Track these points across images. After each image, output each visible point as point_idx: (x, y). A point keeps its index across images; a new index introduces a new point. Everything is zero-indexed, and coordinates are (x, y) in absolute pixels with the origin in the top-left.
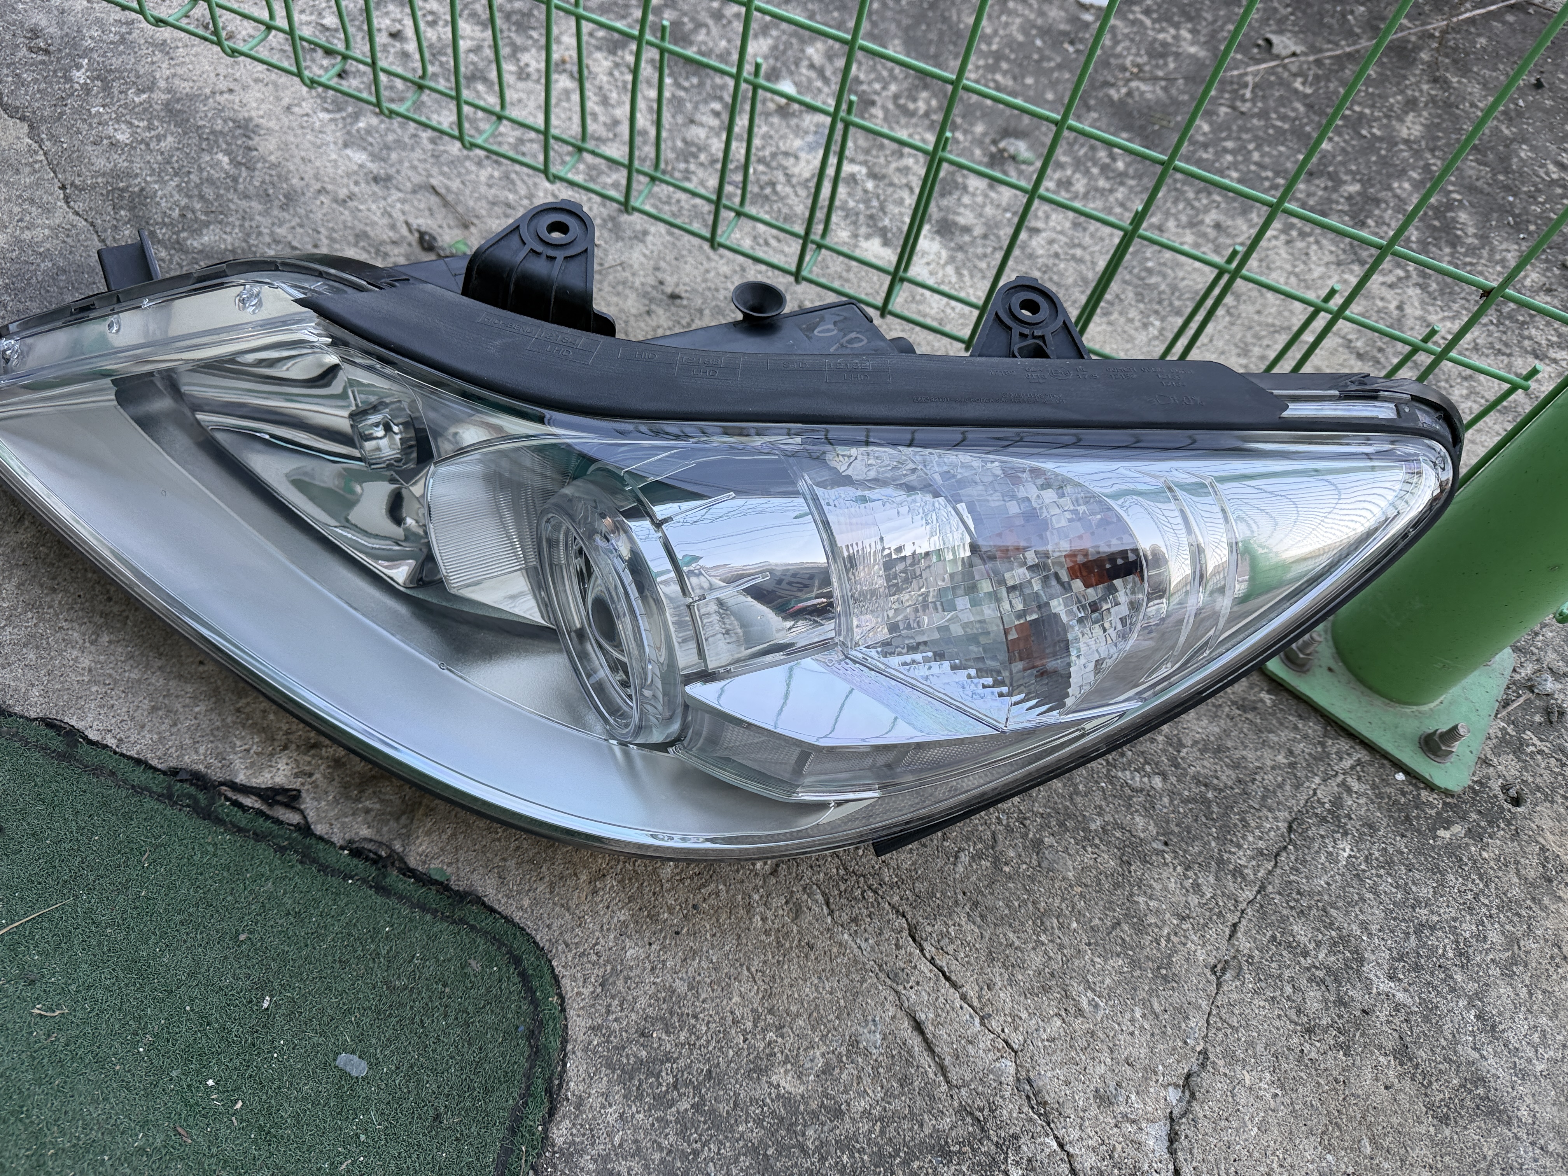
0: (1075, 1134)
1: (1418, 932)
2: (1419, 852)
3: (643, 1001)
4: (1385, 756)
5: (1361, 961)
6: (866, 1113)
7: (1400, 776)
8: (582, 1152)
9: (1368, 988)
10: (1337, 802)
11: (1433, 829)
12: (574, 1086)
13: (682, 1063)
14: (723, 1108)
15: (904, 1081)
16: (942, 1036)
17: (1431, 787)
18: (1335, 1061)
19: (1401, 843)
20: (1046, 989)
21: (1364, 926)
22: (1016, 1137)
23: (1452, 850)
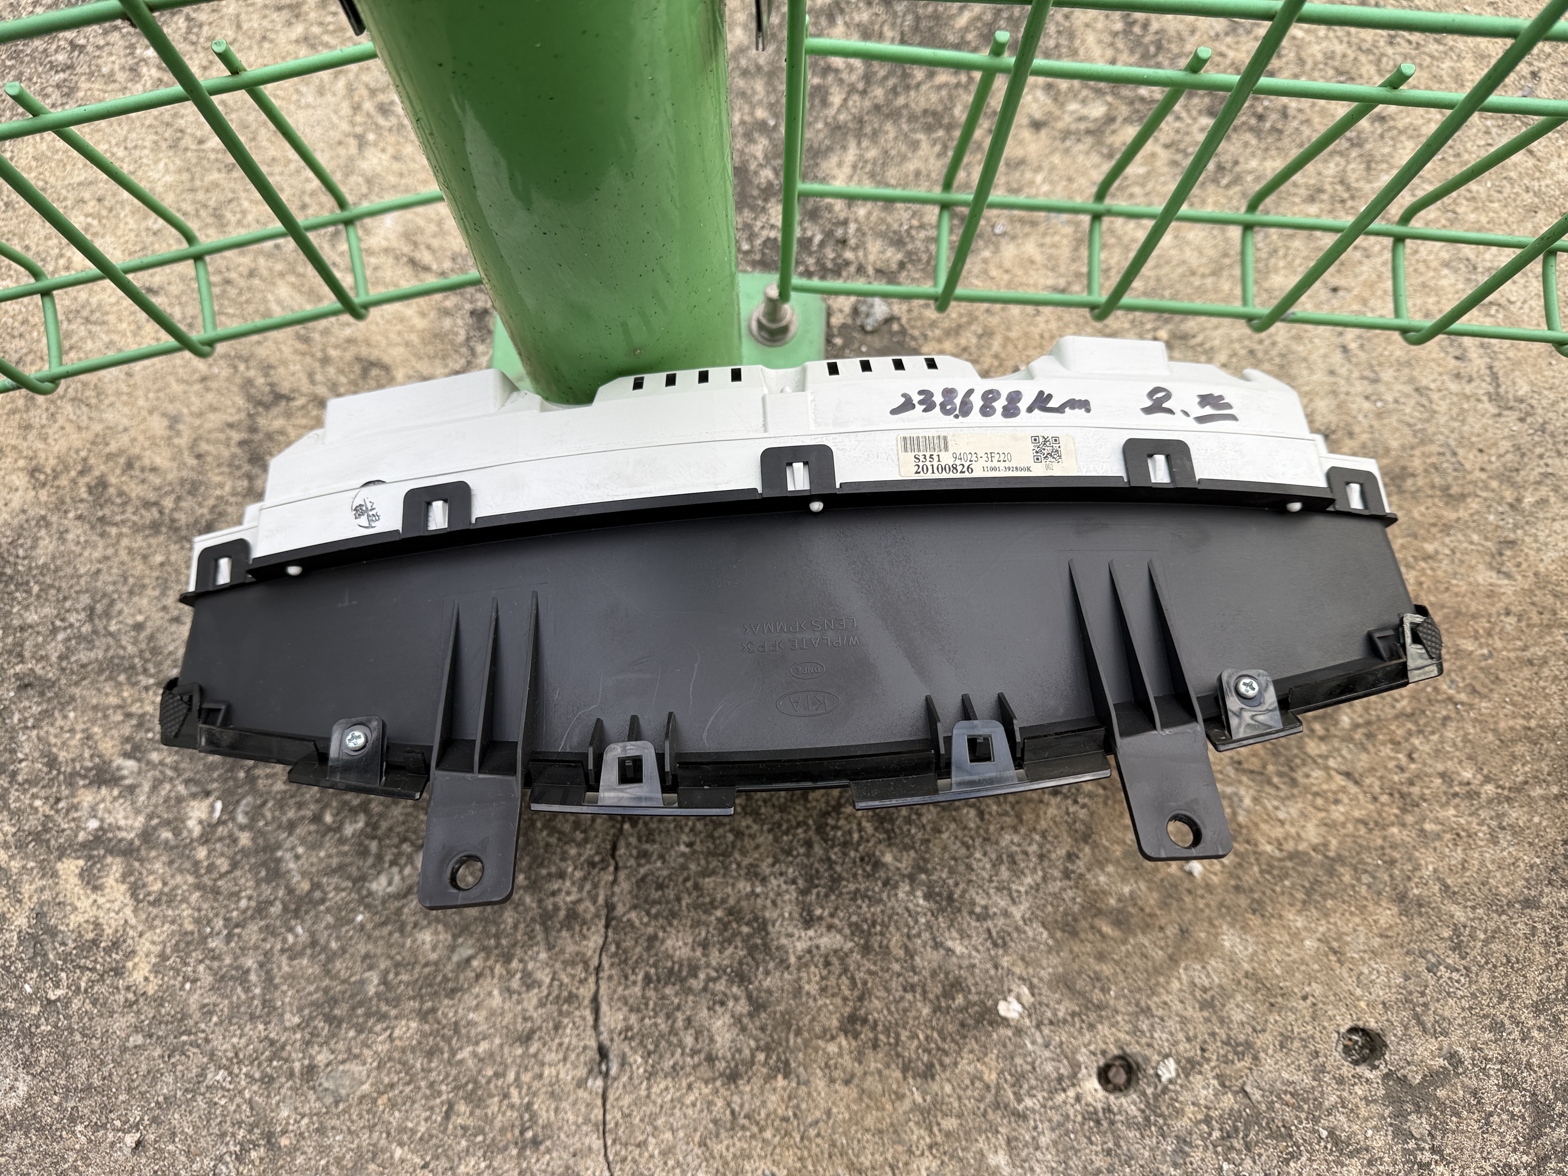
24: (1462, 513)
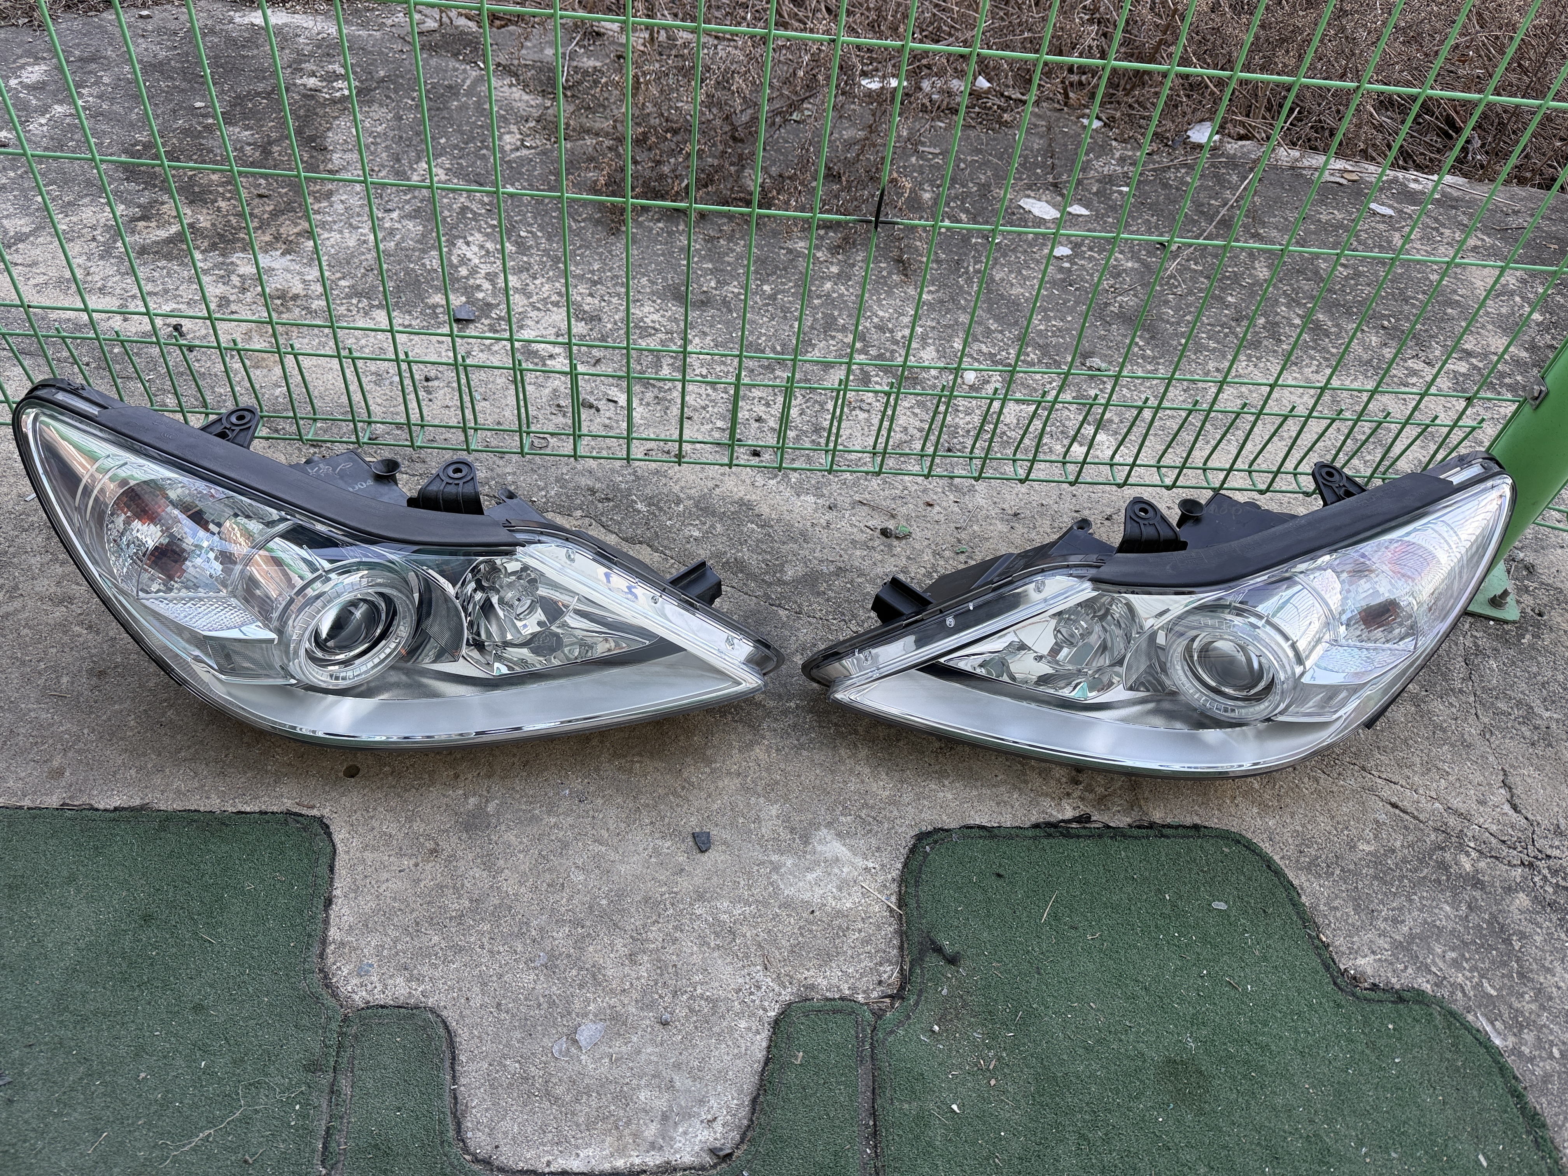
0: (1482, 820)
1: (1544, 687)
2: (1521, 653)
3: (1290, 841)
4: (1480, 616)
5: (1531, 708)
6: (1403, 846)
7: (1492, 623)
8: (1318, 905)
9: (1541, 717)
10: (1476, 645)
11: (1519, 641)
12: (1296, 882)
13: (1323, 857)
14: (1352, 867)
15: (1406, 827)
16: (1406, 804)
17: (1506, 622)
18: (1550, 752)
19: (1512, 652)
20: (1429, 770)
21: (1522, 692)
22: (1461, 831)
23: (1532, 646)
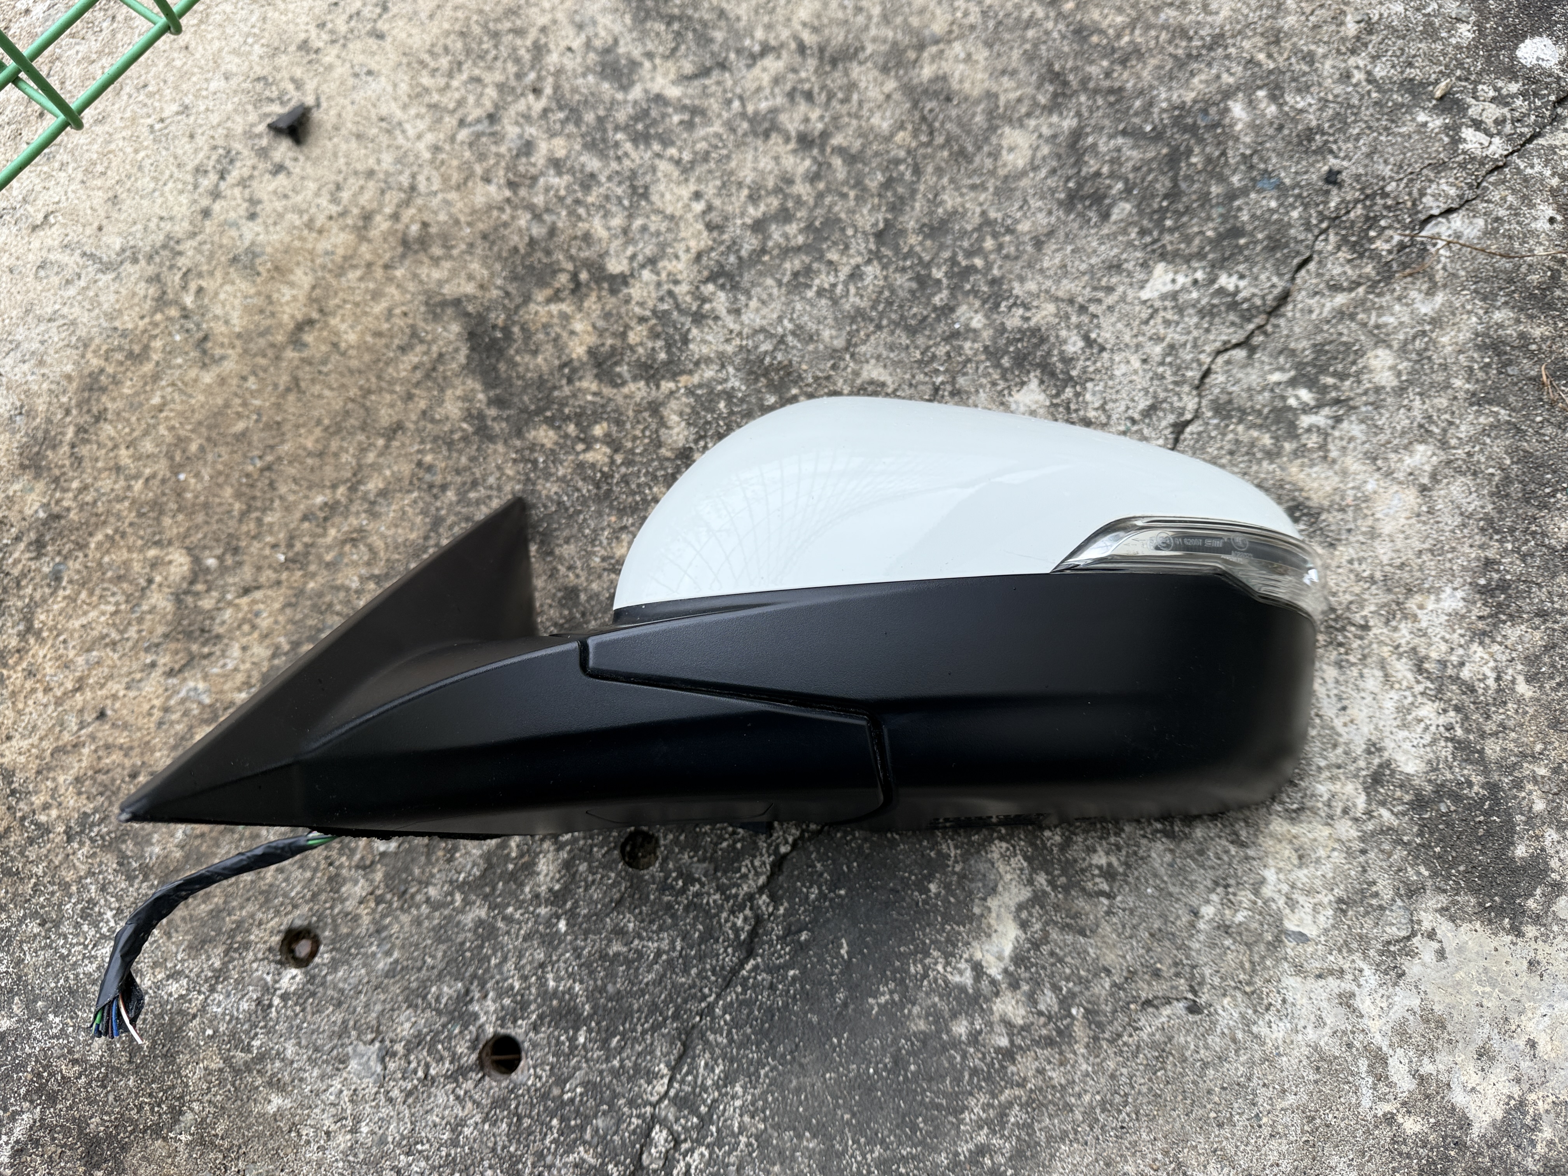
24: (155, 357)
